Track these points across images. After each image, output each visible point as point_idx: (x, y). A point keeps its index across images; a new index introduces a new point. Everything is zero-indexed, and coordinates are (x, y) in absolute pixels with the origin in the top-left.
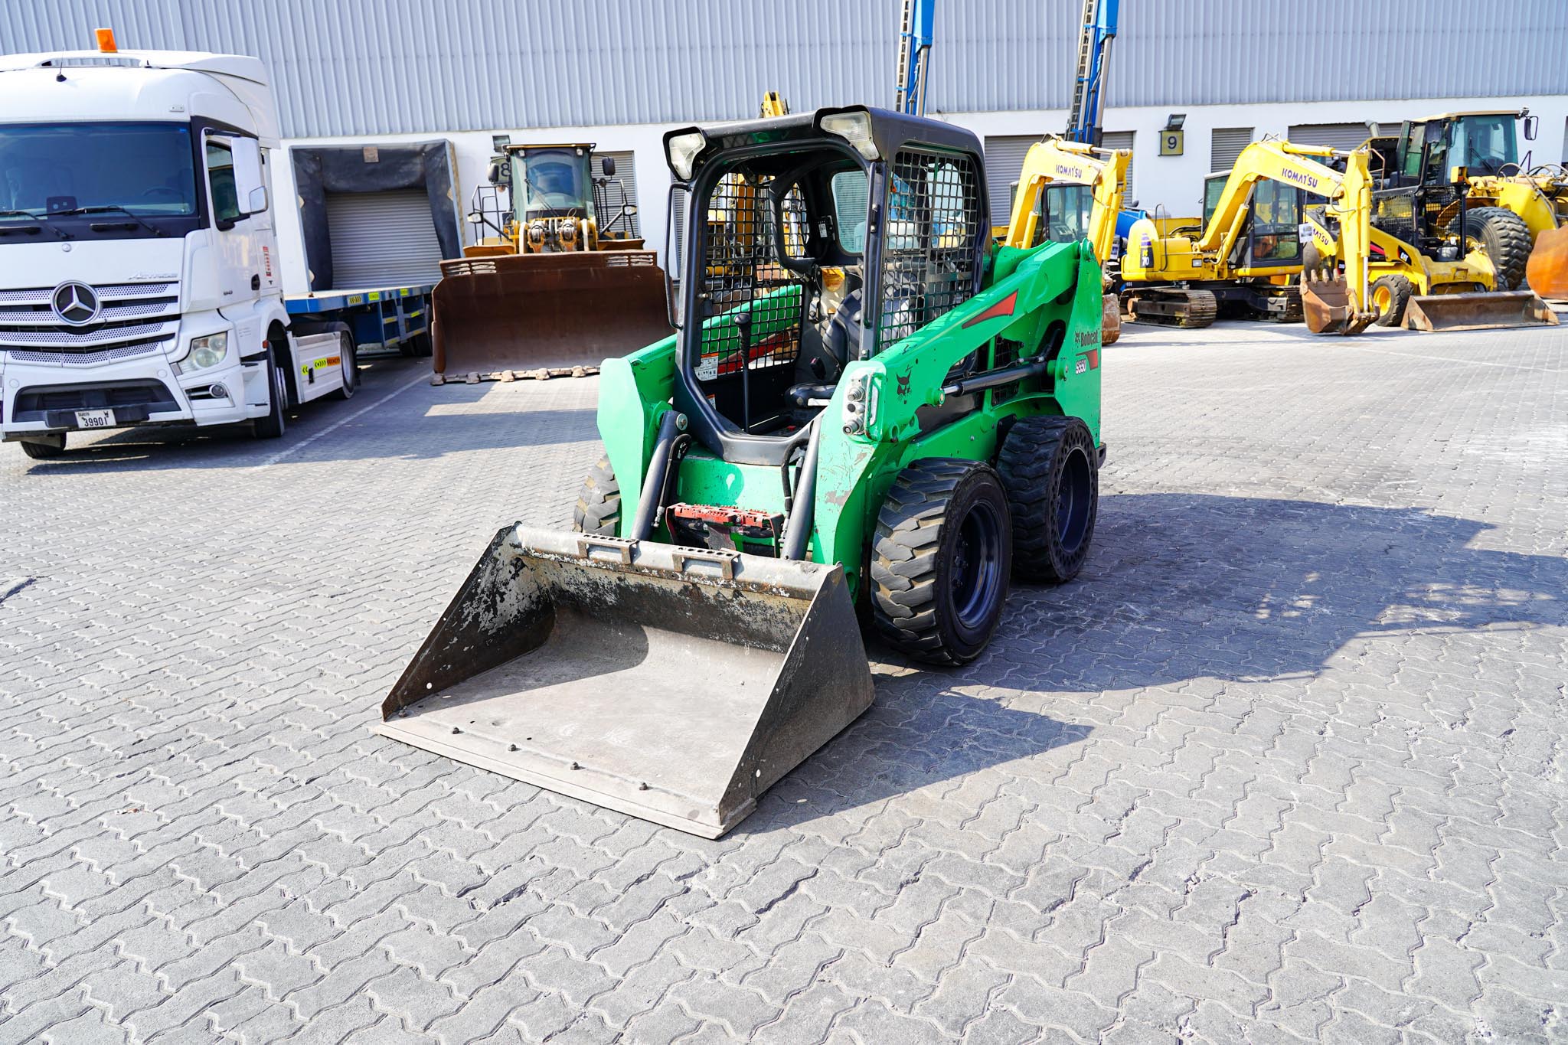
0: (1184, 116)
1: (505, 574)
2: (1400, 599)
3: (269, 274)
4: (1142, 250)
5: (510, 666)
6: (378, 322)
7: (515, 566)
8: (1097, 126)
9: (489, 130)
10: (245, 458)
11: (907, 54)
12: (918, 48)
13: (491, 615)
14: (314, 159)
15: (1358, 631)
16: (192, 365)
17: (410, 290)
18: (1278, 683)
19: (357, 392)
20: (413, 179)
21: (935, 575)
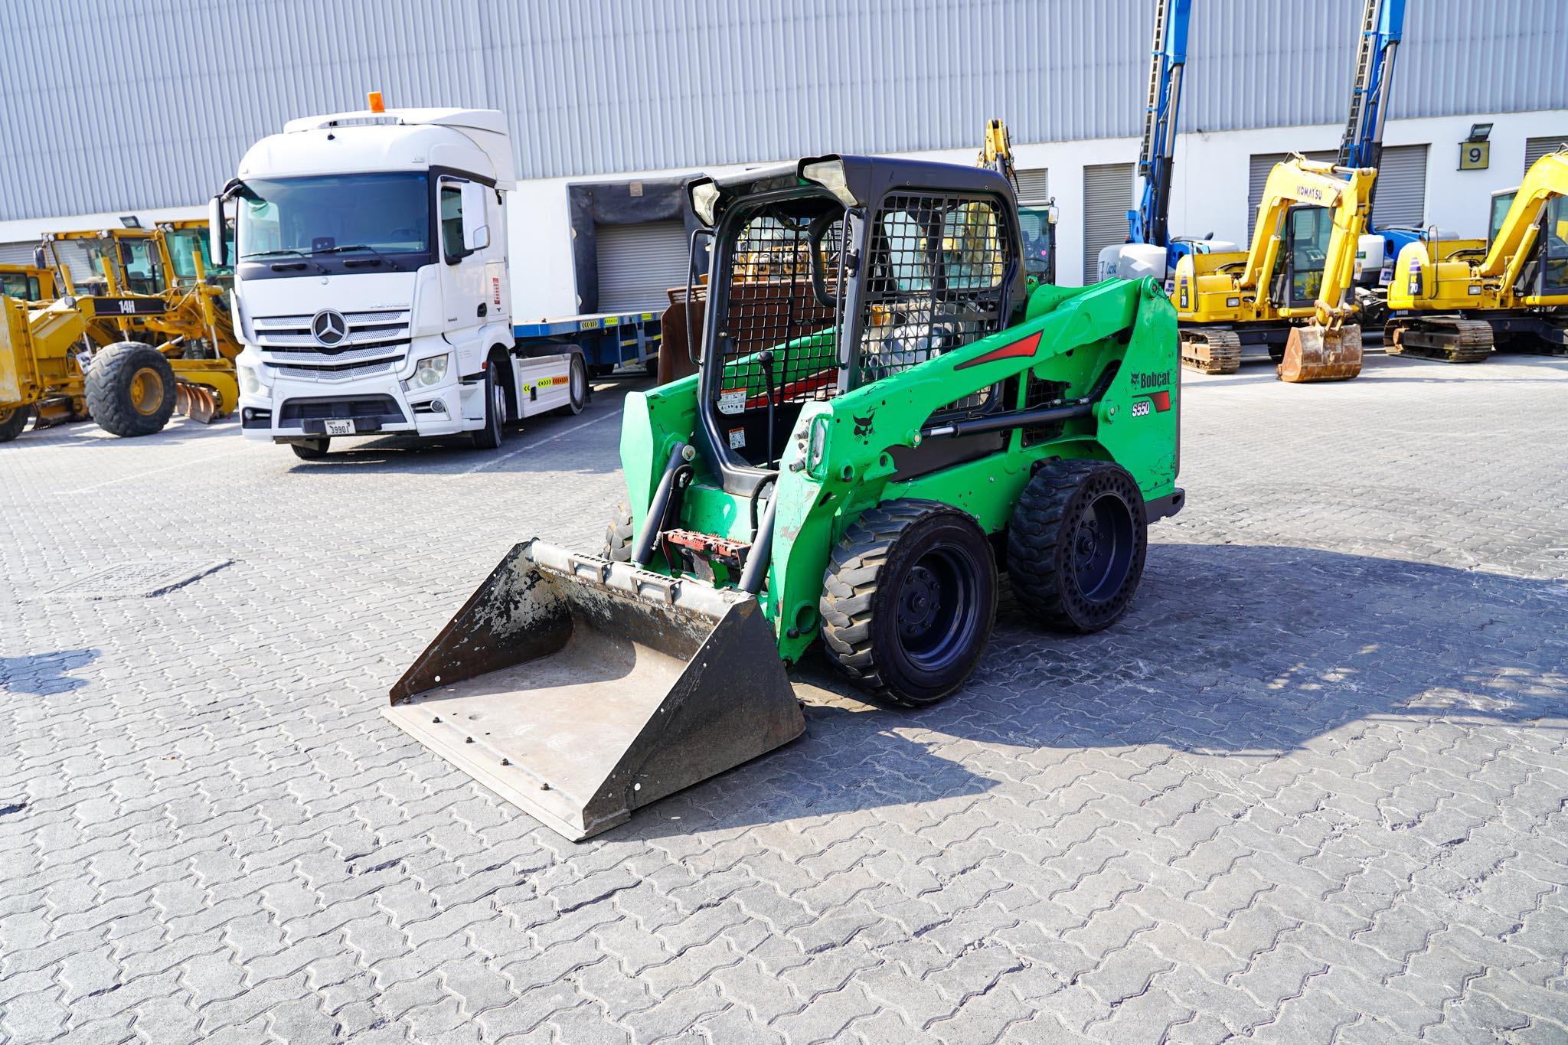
0: (1491, 125)
1: (519, 585)
2: (1454, 681)
3: (498, 303)
4: (1410, 275)
5: (519, 669)
6: (617, 345)
7: (531, 578)
8: (1376, 140)
9: (743, 163)
10: (454, 467)
11: (1158, 73)
12: (1170, 66)
13: (504, 620)
14: (587, 195)
15: (1372, 712)
16: (417, 382)
17: (654, 315)
18: (1234, 759)
19: (585, 409)
20: (672, 211)
21: (871, 614)
